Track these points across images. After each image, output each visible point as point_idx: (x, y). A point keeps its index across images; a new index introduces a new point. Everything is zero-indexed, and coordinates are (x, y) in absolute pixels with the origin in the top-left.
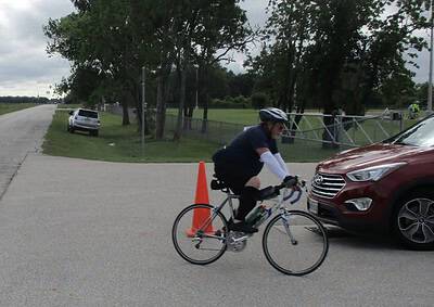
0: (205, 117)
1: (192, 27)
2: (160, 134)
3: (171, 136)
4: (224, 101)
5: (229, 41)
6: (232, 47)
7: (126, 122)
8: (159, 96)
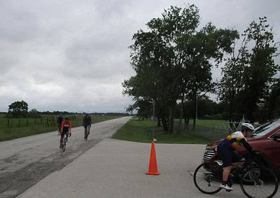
0: (194, 123)
1: (186, 82)
2: (171, 131)
3: (176, 132)
4: (210, 116)
5: (207, 88)
6: (209, 91)
7: (159, 125)
8: (171, 113)
